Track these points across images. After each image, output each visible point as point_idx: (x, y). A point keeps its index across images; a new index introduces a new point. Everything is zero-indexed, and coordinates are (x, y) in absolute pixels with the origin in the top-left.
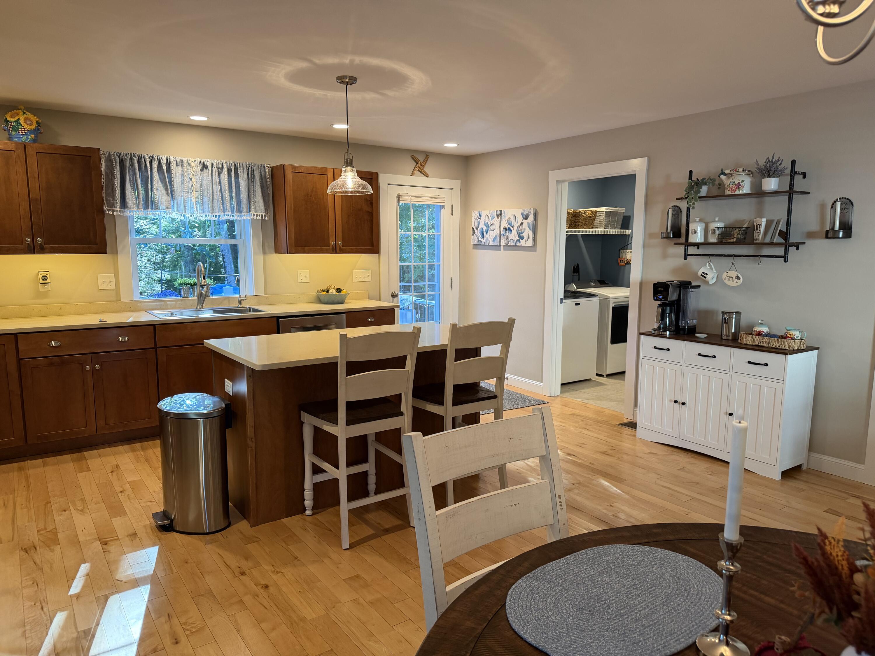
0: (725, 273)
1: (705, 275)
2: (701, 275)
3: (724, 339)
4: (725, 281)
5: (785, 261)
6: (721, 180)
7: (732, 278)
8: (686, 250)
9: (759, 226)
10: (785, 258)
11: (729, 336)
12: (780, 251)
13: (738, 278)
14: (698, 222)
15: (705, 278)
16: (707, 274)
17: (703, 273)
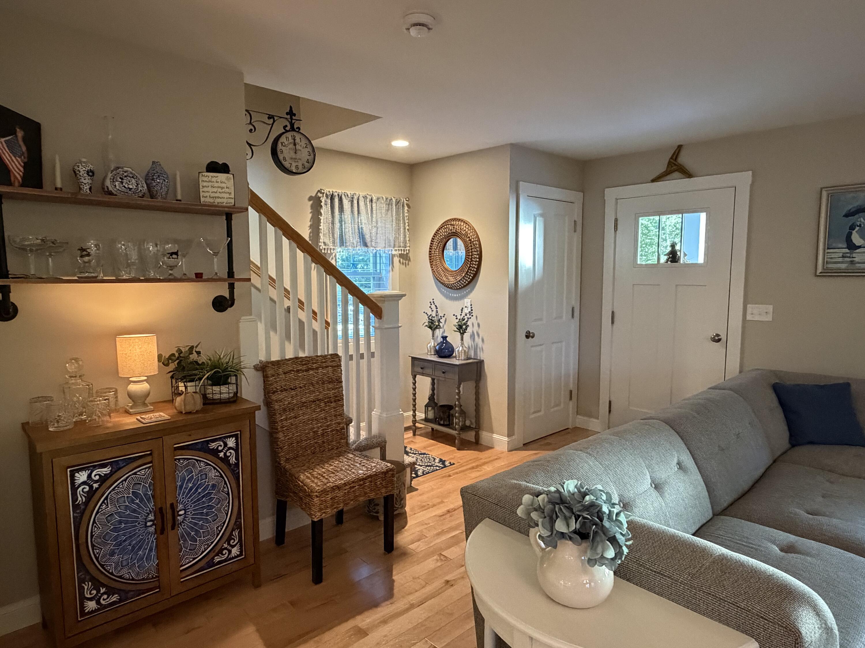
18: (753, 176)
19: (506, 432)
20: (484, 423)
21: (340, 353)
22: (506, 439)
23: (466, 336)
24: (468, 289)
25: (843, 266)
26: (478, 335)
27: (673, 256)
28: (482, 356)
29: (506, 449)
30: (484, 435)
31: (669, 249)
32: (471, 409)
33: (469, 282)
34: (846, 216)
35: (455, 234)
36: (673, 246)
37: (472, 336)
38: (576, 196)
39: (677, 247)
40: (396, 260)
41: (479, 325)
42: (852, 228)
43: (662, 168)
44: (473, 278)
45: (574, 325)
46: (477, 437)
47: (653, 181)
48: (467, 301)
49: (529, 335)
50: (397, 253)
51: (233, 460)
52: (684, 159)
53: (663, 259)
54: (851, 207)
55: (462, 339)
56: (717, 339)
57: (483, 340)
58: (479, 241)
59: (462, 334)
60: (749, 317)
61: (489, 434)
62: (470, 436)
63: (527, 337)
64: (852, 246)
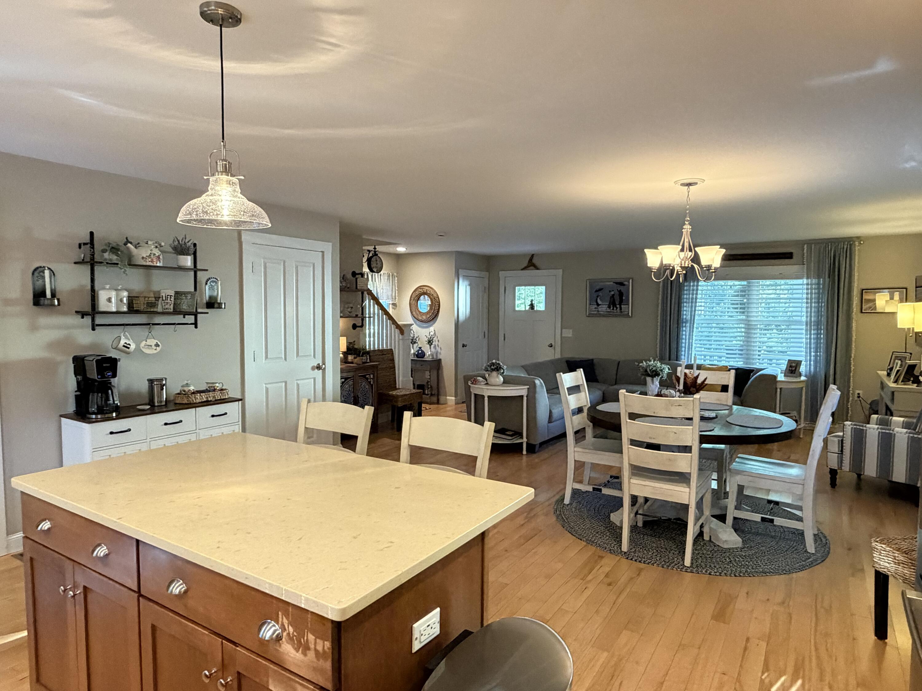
0: (144, 342)
1: (128, 346)
2: (124, 346)
3: (157, 406)
4: (144, 350)
5: (196, 327)
6: (128, 248)
7: (151, 346)
8: (93, 320)
9: (169, 297)
10: (196, 324)
11: (161, 402)
12: (191, 319)
13: (157, 345)
14: (108, 289)
15: (128, 348)
16: (129, 344)
17: (126, 343)
18: (563, 271)
19: (454, 395)
20: (441, 391)
21: (393, 348)
22: (453, 398)
23: (432, 346)
24: (432, 323)
25: (595, 312)
26: (438, 346)
27: (532, 306)
28: (440, 357)
29: (454, 403)
30: (442, 399)
31: (530, 303)
32: (434, 385)
33: (433, 319)
34: (596, 291)
35: (424, 294)
36: (532, 301)
37: (435, 347)
38: (485, 274)
39: (533, 302)
40: (391, 306)
41: (438, 341)
42: (598, 297)
43: (525, 263)
44: (435, 316)
45: (485, 342)
46: (438, 400)
47: (522, 270)
48: (432, 329)
49: (464, 346)
50: (391, 302)
51: (372, 383)
52: (535, 261)
53: (528, 308)
54: (598, 288)
55: (430, 348)
56: (551, 346)
57: (441, 348)
58: (438, 297)
59: (430, 346)
60: (563, 335)
61: (445, 397)
62: (434, 399)
63: (463, 346)
64: (598, 305)
